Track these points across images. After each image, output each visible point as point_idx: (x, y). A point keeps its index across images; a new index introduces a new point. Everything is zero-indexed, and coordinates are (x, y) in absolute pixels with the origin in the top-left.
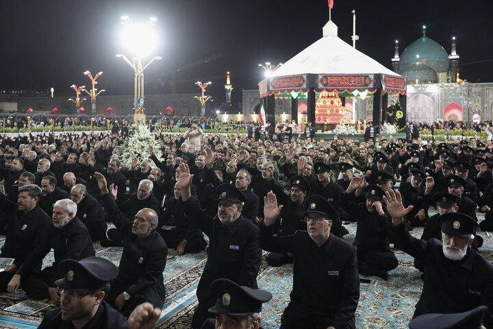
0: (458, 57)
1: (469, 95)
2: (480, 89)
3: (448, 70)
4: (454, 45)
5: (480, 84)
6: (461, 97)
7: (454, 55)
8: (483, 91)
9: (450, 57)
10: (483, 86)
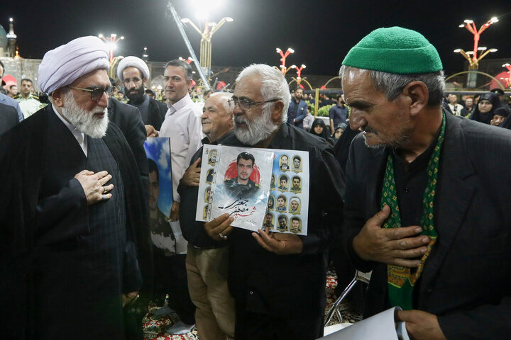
0: (15, 37)
1: (22, 69)
2: (31, 64)
3: (7, 47)
4: (11, 25)
5: (31, 60)
6: (15, 71)
7: (12, 35)
8: (33, 65)
9: (8, 36)
10: (33, 62)
